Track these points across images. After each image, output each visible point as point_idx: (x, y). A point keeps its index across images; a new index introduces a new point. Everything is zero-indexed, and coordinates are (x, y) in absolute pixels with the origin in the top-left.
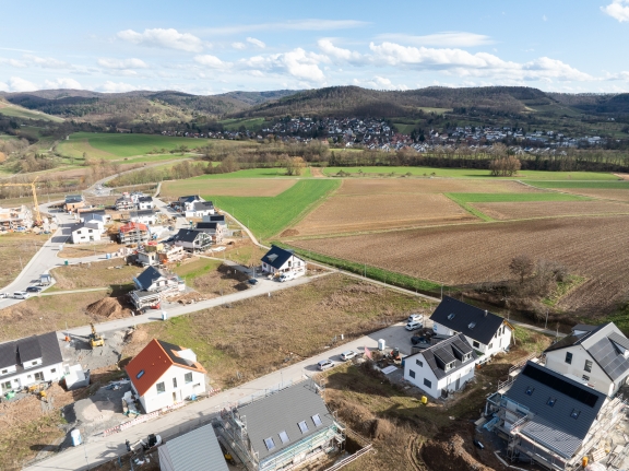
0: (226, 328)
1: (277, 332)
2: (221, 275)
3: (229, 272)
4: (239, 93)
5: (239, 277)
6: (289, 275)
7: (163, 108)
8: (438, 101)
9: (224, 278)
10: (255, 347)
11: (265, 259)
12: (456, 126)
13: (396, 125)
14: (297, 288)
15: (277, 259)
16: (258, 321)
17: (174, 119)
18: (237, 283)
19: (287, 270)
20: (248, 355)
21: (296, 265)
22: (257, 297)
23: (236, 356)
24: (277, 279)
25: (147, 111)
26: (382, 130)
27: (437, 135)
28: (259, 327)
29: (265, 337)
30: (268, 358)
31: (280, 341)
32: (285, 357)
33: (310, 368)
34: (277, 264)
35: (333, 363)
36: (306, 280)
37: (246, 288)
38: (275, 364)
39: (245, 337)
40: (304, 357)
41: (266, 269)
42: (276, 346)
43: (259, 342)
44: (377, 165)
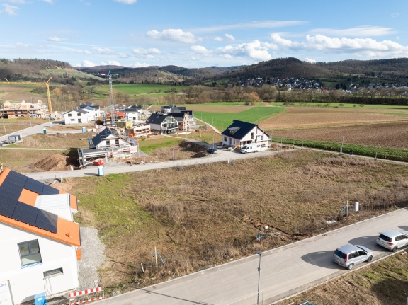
0: (170, 188)
1: (240, 196)
2: (182, 148)
3: (189, 146)
4: (214, 67)
5: (198, 149)
6: (253, 147)
7: (166, 74)
8: (353, 69)
9: (184, 151)
10: (203, 211)
11: (227, 133)
12: (369, 82)
13: (323, 82)
14: (261, 159)
15: (238, 131)
16: (213, 183)
17: (171, 80)
18: (194, 154)
19: (249, 142)
20: (189, 223)
21: (259, 139)
22: (214, 163)
23: (168, 223)
24: (239, 151)
25: (156, 76)
26: (313, 84)
27: (355, 87)
28: (214, 189)
29: (220, 200)
30: (224, 231)
31: (246, 206)
32: (254, 232)
33: (311, 258)
34: (239, 135)
35: (370, 253)
36: (271, 153)
37: (204, 156)
38: (237, 243)
39: (192, 198)
40: (296, 236)
41: (227, 143)
42: (239, 213)
43: (211, 206)
44: (313, 101)
